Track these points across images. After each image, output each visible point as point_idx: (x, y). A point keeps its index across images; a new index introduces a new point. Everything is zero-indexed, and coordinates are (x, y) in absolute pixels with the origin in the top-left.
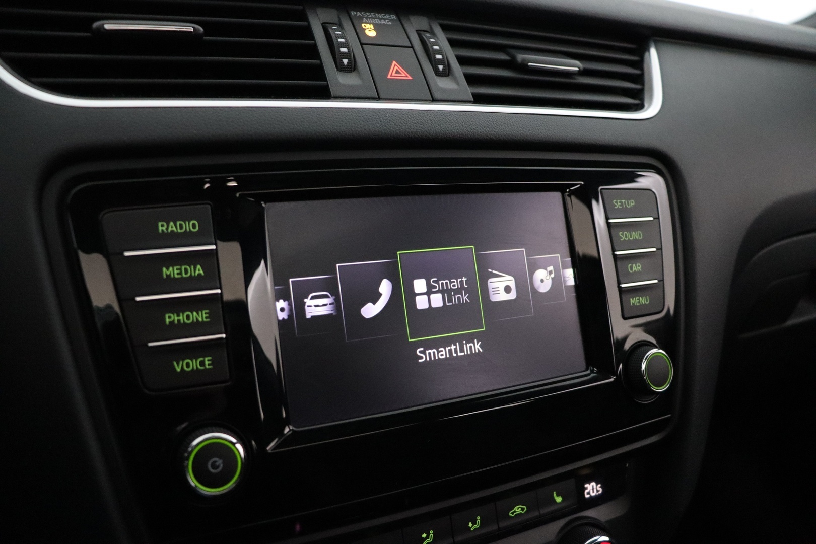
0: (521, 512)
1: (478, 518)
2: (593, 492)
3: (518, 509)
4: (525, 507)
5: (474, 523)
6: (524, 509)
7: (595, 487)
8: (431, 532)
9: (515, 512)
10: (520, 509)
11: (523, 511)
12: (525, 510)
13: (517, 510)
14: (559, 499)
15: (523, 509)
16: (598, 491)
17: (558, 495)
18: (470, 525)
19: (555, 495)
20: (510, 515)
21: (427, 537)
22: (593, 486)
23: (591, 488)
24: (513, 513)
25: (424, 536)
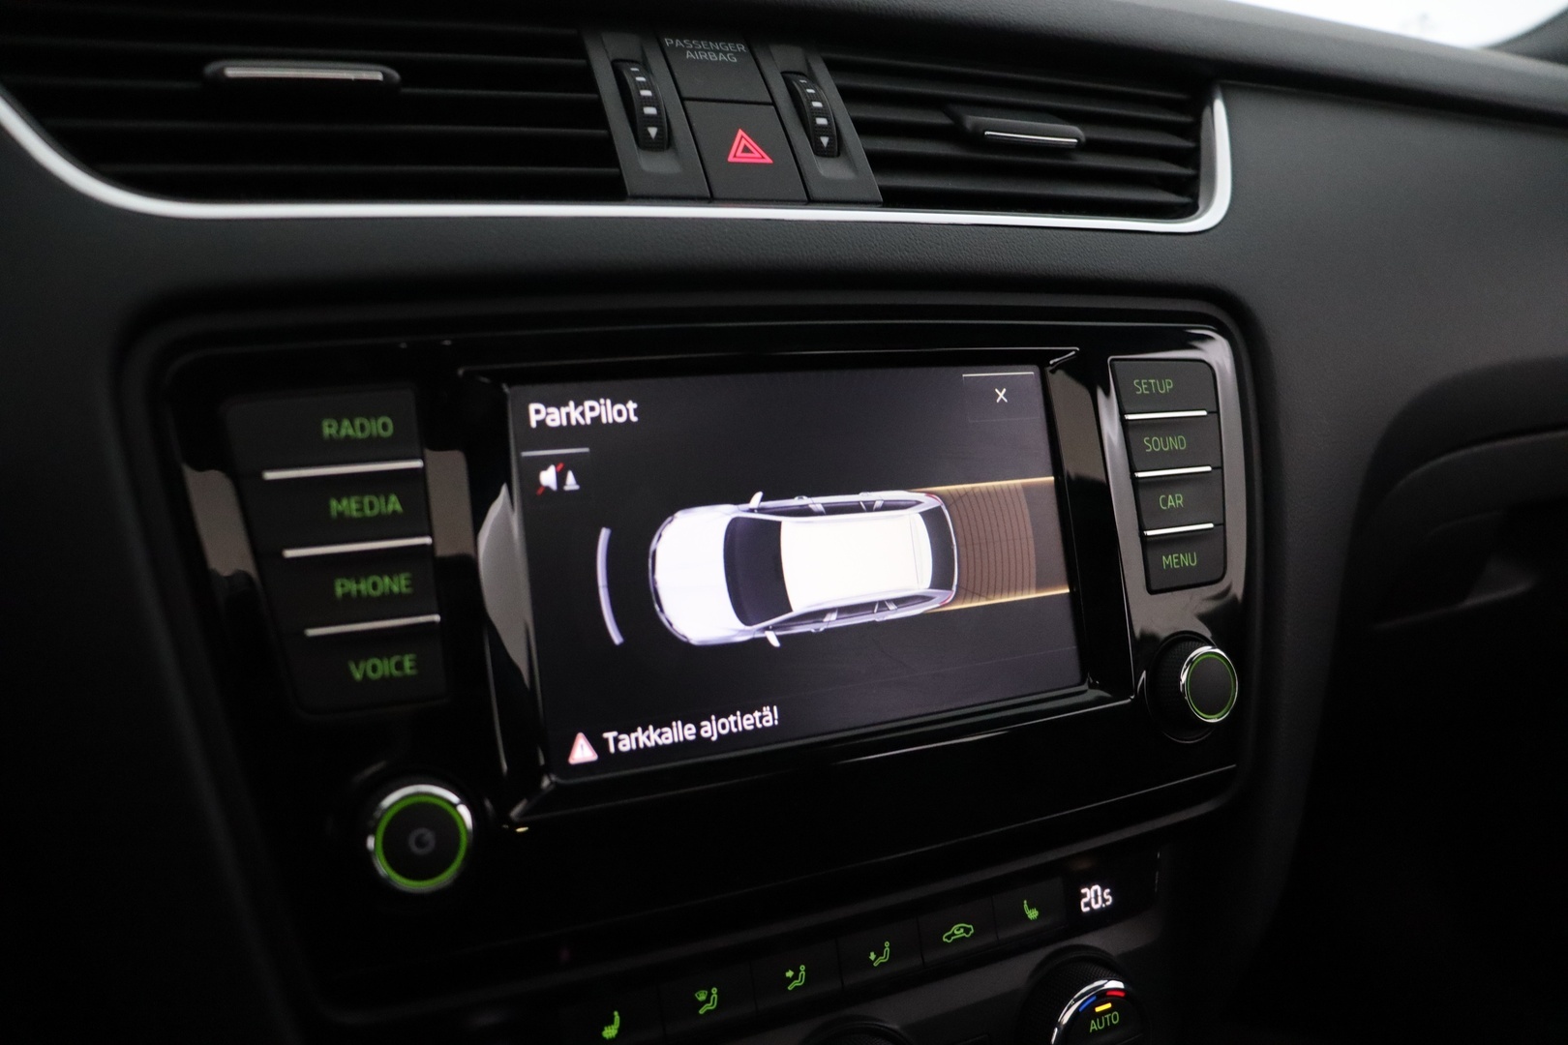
0: (965, 934)
1: (887, 944)
2: (1097, 902)
3: (958, 930)
4: (971, 926)
5: (879, 954)
6: (970, 929)
7: (1099, 893)
8: (802, 968)
9: (953, 934)
10: (962, 930)
11: (967, 934)
12: (972, 931)
13: (956, 932)
14: (1033, 914)
15: (967, 931)
16: (1104, 901)
17: (1031, 907)
18: (872, 956)
19: (1026, 906)
20: (944, 940)
21: (795, 977)
22: (1096, 892)
23: (1093, 895)
24: (949, 937)
25: (790, 974)
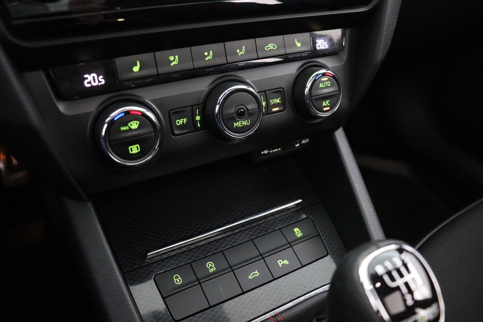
0: (273, 48)
1: (244, 47)
3: (271, 46)
4: (275, 45)
5: (241, 51)
6: (275, 46)
7: (323, 43)
8: (211, 52)
9: (269, 47)
10: (272, 46)
11: (274, 48)
12: (276, 47)
13: (270, 47)
14: (299, 45)
15: (274, 47)
16: (325, 46)
17: (298, 42)
18: (238, 51)
19: (296, 41)
20: (266, 49)
21: (208, 55)
23: (321, 44)
24: (267, 48)
25: (206, 54)
